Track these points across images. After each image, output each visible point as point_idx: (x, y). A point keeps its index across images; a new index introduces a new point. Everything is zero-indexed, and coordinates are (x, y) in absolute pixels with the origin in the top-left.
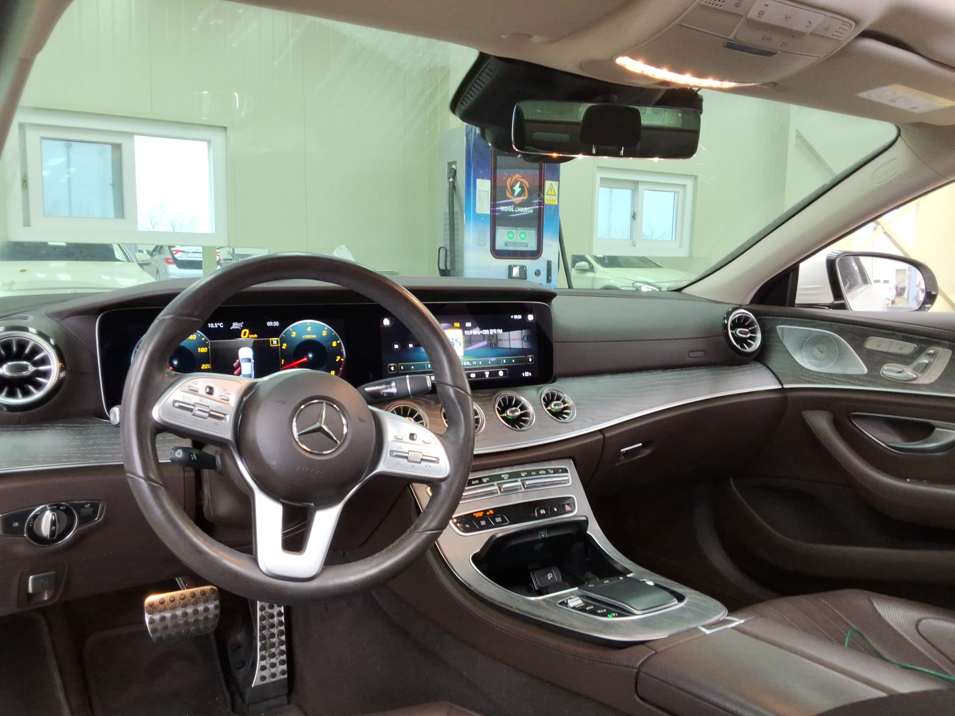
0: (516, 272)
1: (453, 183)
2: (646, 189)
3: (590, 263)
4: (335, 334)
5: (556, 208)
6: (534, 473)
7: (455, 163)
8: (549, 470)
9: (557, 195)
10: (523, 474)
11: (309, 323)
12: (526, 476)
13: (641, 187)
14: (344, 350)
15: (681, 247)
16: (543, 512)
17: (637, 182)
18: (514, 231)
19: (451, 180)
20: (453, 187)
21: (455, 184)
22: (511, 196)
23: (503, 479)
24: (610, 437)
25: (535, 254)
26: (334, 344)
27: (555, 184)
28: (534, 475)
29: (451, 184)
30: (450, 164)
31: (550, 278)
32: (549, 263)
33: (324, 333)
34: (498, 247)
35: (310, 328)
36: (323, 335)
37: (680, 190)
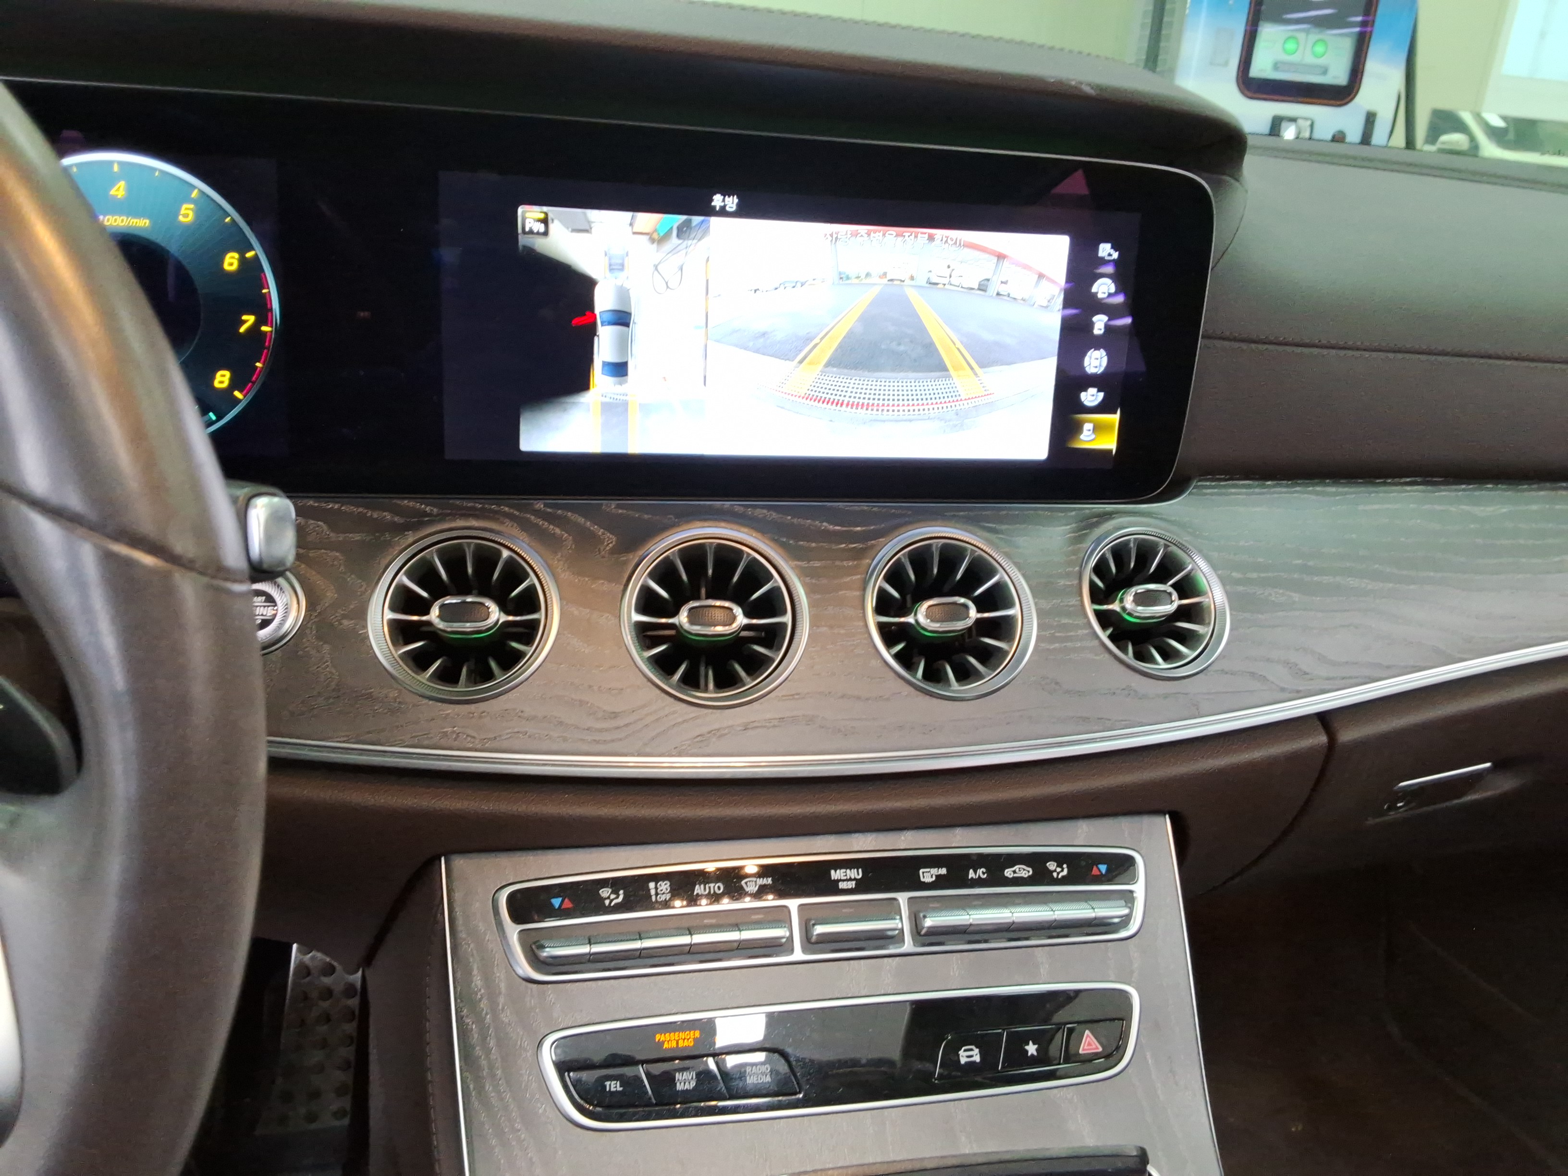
3: (1472, 139)
4: (233, 220)
6: (981, 873)
8: (1052, 865)
10: (928, 875)
11: (120, 163)
12: (940, 883)
14: (272, 290)
16: (969, 1055)
23: (833, 888)
24: (1362, 745)
25: (1342, 94)
26: (231, 262)
28: (979, 883)
32: (1370, 119)
33: (187, 214)
34: (1255, 72)
35: (122, 184)
36: (181, 218)
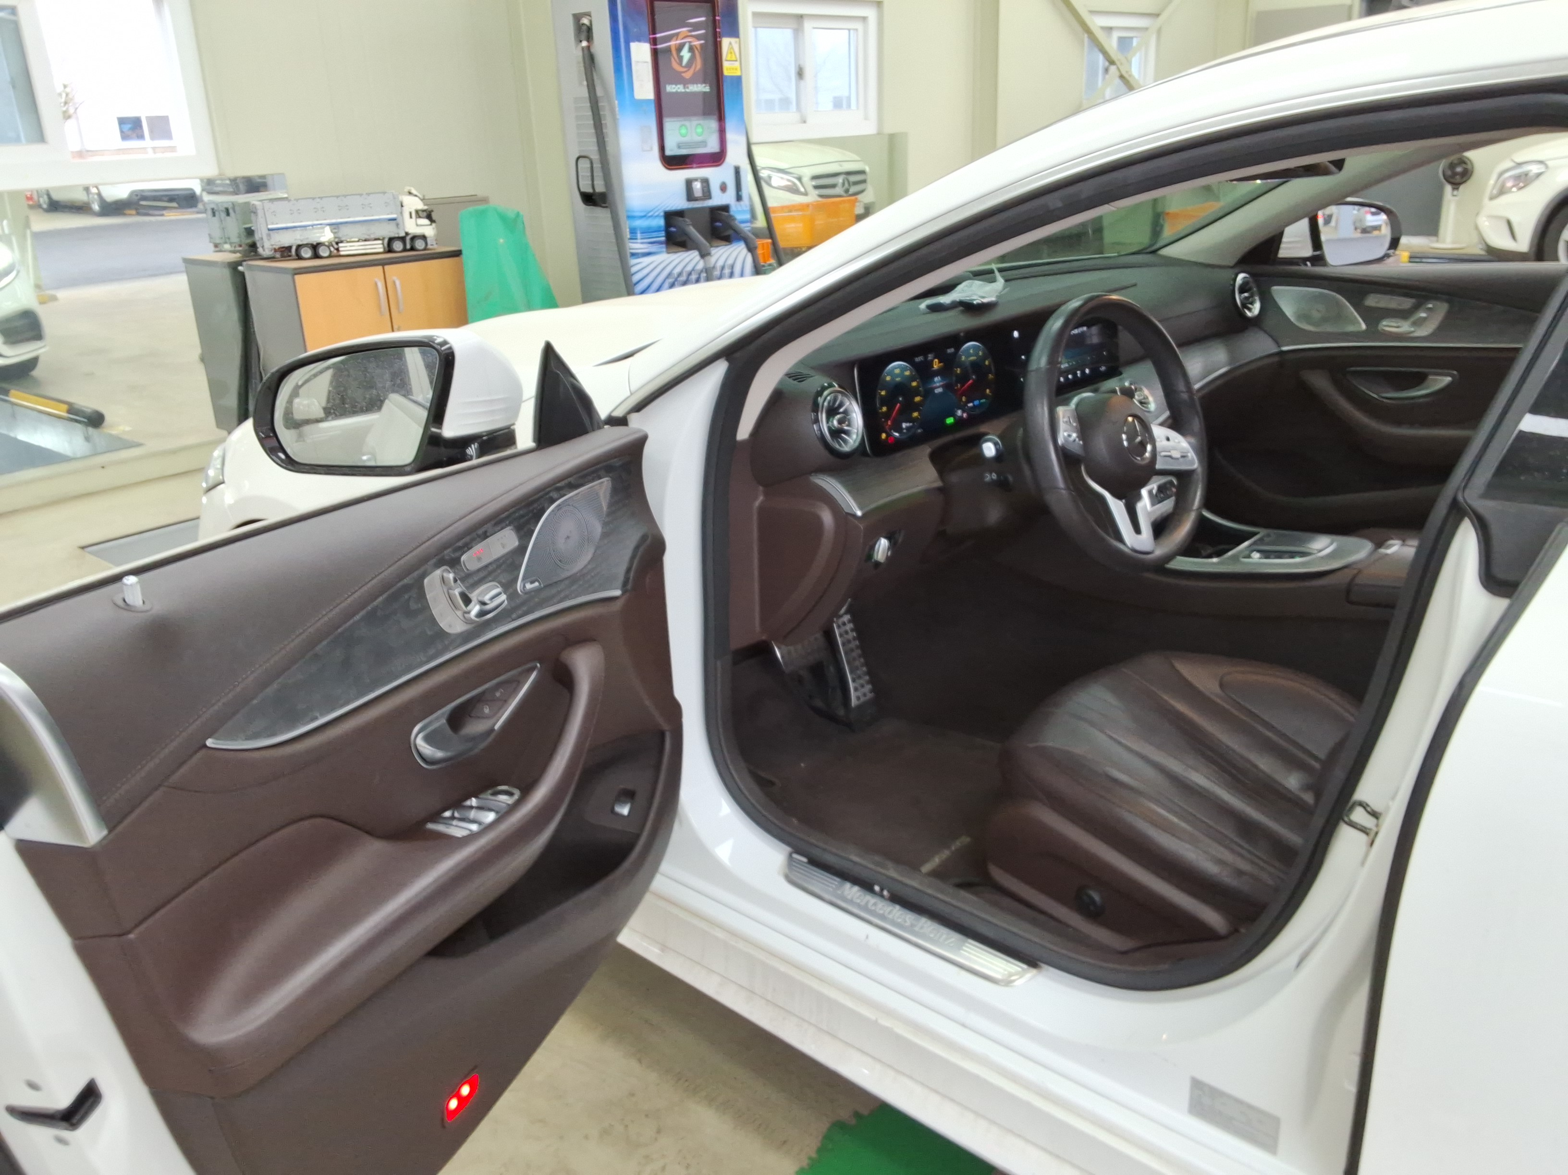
0: (697, 186)
1: (588, 47)
2: (815, 26)
5: (738, 80)
7: (588, 14)
9: (738, 59)
13: (808, 25)
15: (866, 118)
17: (800, 17)
18: (687, 123)
19: (584, 44)
20: (590, 60)
21: (592, 50)
22: (677, 65)
25: (717, 159)
27: (733, 40)
29: (586, 52)
30: (577, 17)
31: (740, 193)
32: (737, 171)
34: (668, 152)
37: (859, 26)
